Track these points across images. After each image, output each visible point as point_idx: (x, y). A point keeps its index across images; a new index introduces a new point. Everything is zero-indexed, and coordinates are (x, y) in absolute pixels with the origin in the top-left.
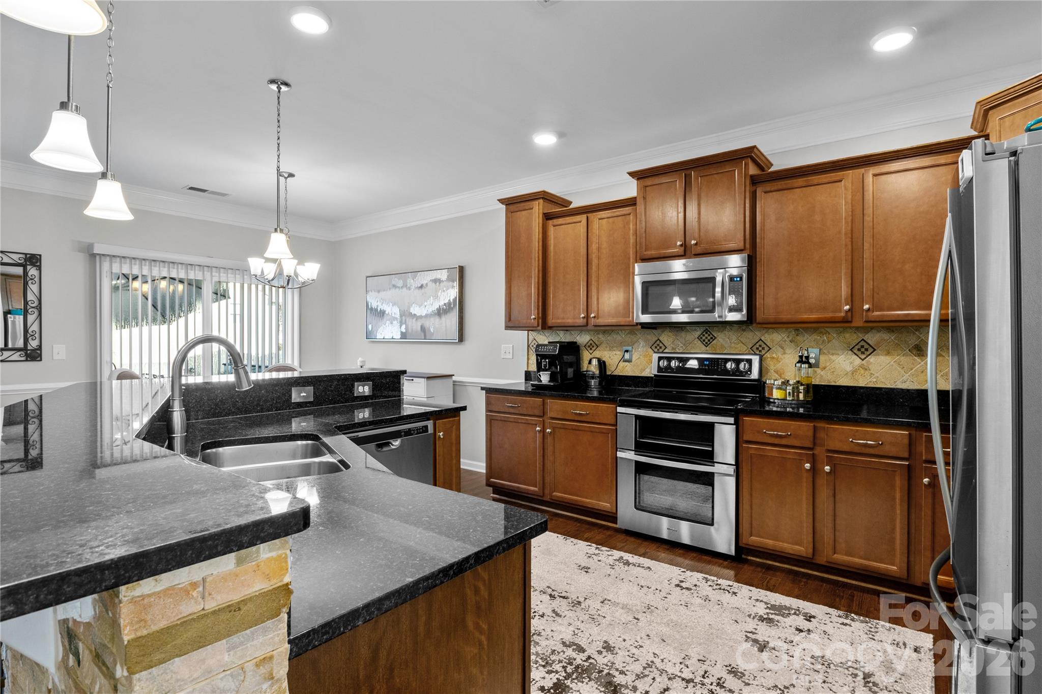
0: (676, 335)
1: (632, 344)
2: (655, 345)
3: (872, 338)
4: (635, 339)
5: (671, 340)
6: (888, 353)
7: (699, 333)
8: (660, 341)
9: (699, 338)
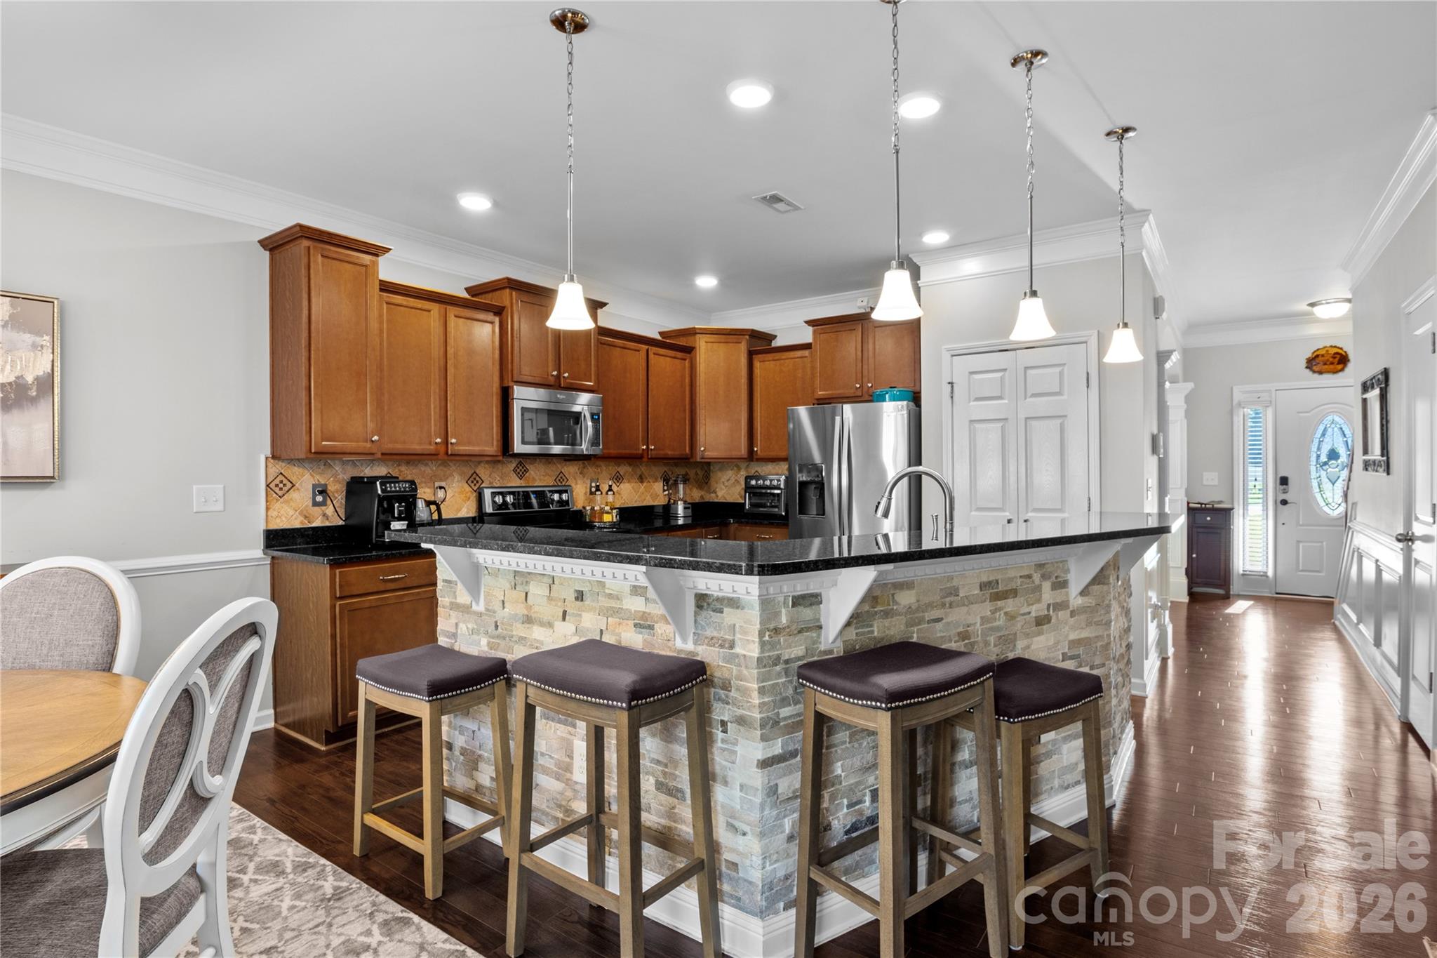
0: (493, 468)
1: (445, 478)
2: (471, 479)
3: (624, 469)
4: (448, 472)
5: (488, 472)
6: (629, 482)
7: (514, 465)
8: (477, 475)
9: (515, 471)
